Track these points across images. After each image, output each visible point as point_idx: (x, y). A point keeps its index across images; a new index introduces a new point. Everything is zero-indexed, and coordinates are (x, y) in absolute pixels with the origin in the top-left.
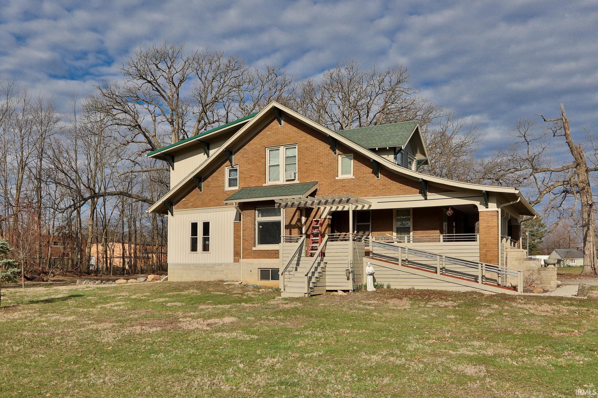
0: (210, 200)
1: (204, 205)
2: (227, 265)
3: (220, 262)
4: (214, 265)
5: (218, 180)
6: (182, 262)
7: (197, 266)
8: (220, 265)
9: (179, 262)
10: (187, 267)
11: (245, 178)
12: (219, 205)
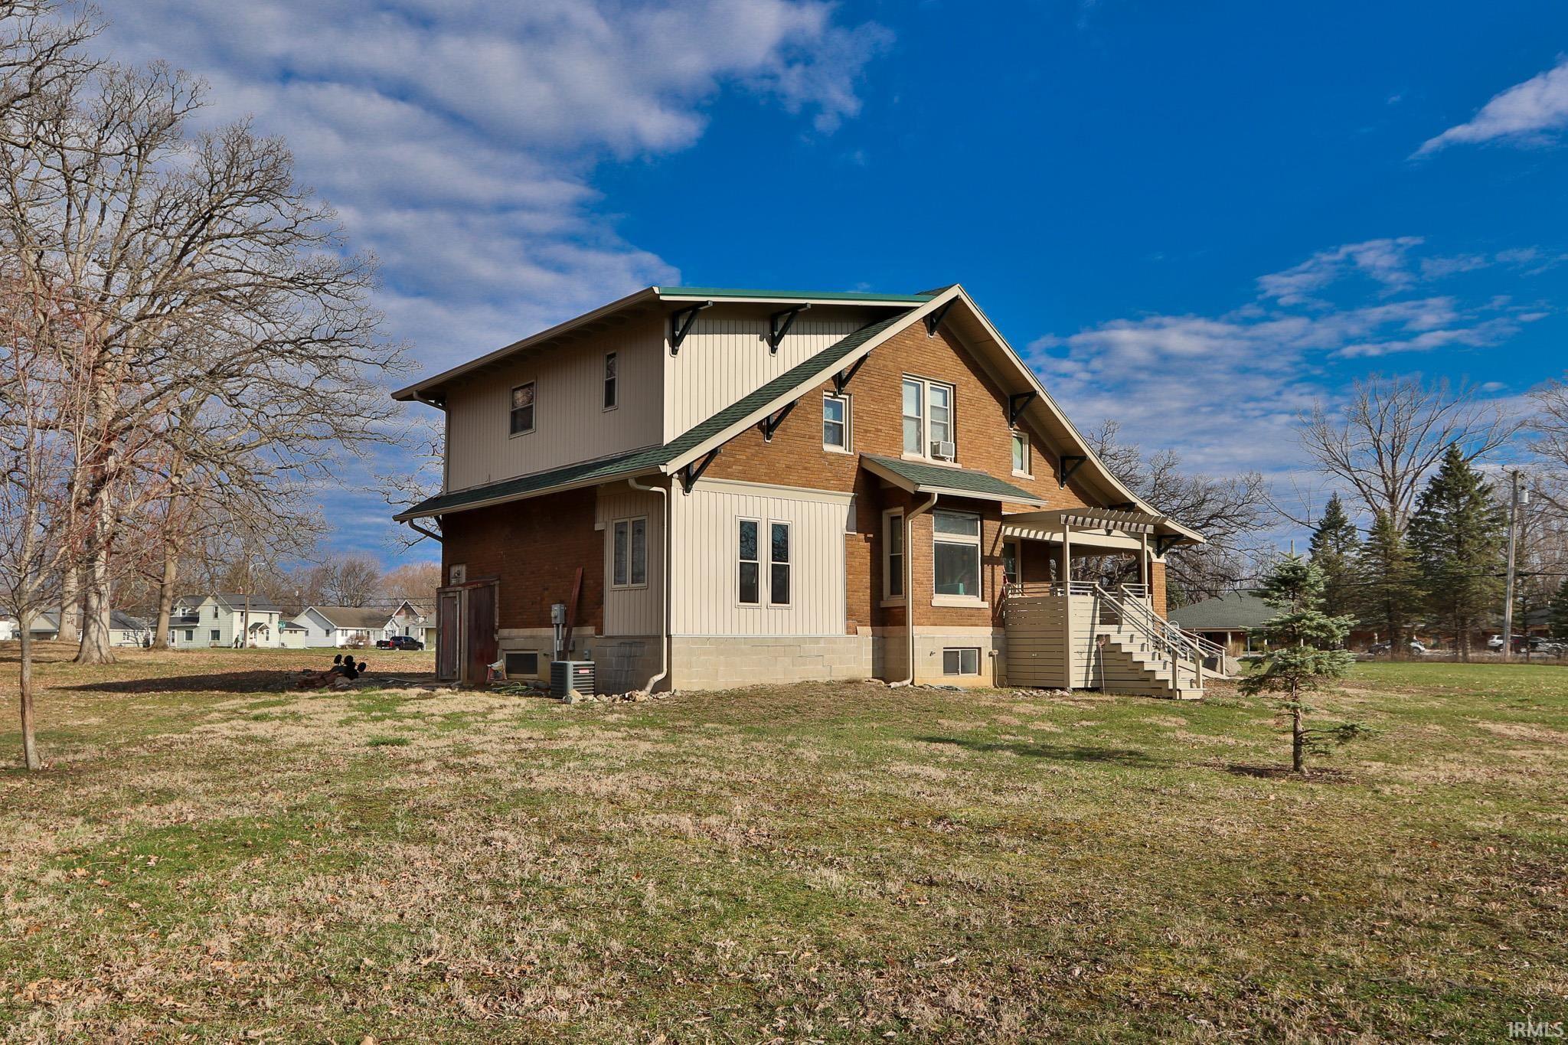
0: (788, 467)
1: (776, 477)
2: (830, 640)
3: (813, 634)
4: (800, 641)
5: (808, 419)
6: (713, 633)
7: (758, 644)
8: (816, 640)
9: (705, 632)
10: (726, 646)
11: (866, 431)
12: (808, 484)
